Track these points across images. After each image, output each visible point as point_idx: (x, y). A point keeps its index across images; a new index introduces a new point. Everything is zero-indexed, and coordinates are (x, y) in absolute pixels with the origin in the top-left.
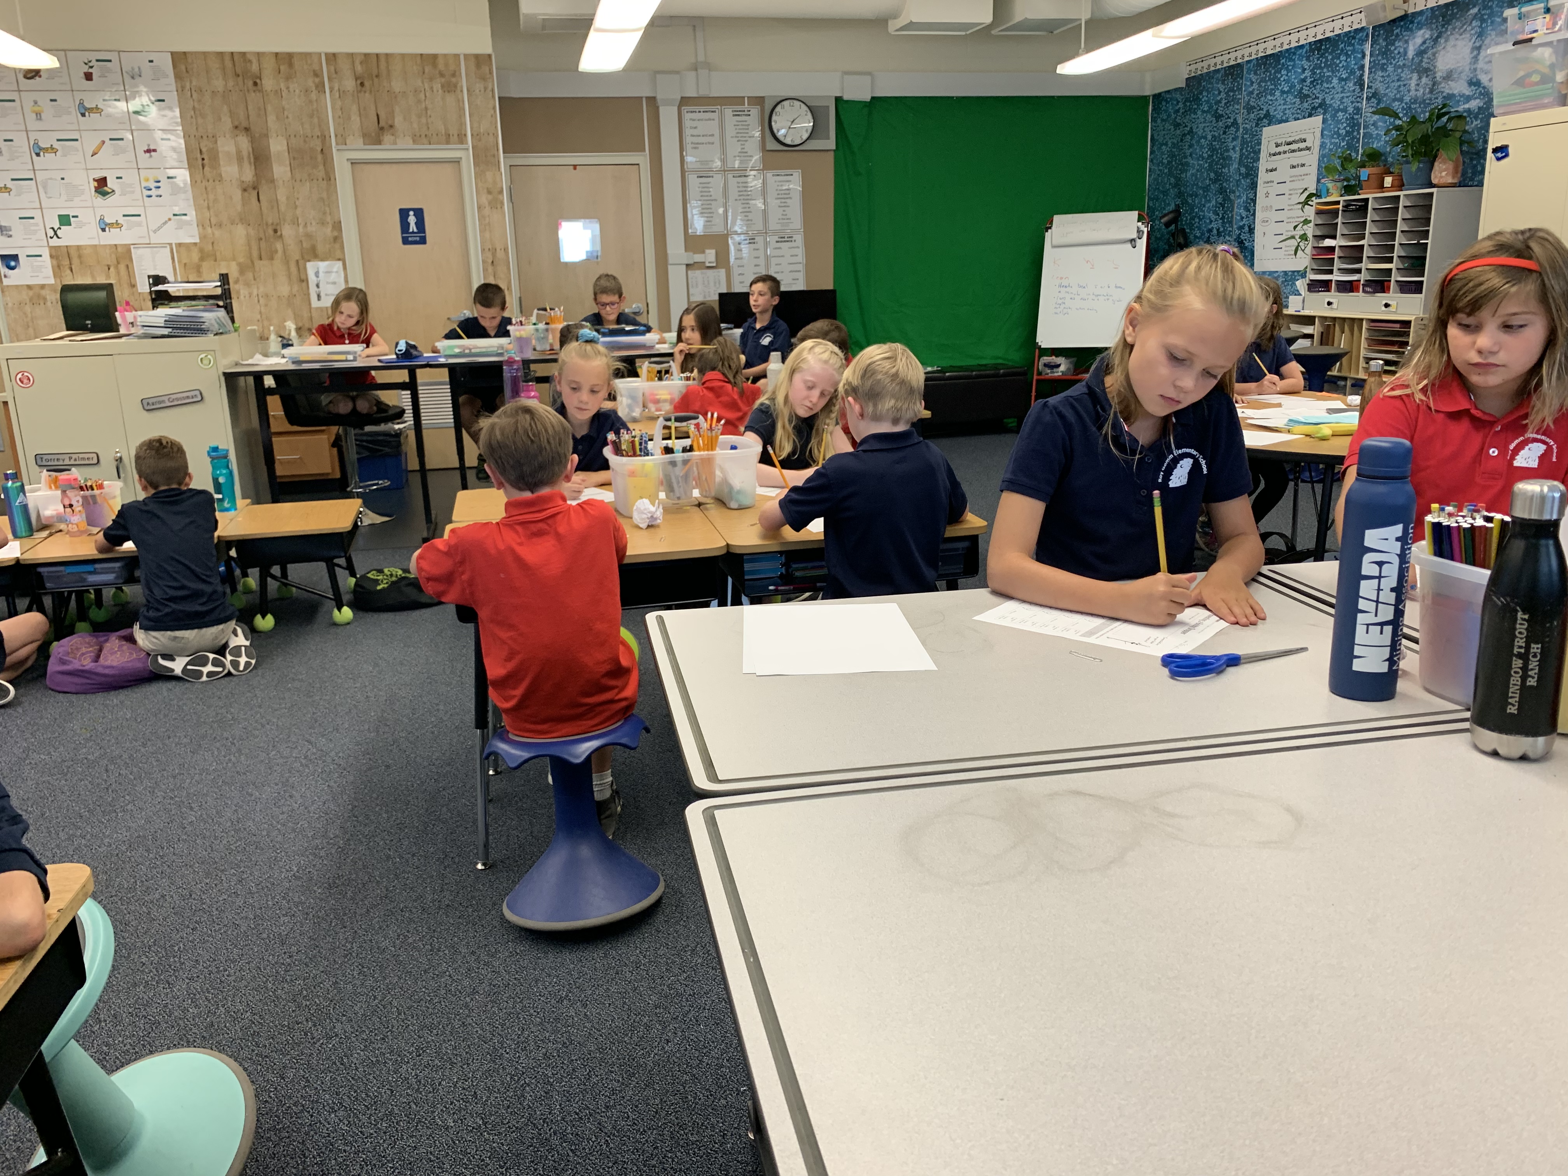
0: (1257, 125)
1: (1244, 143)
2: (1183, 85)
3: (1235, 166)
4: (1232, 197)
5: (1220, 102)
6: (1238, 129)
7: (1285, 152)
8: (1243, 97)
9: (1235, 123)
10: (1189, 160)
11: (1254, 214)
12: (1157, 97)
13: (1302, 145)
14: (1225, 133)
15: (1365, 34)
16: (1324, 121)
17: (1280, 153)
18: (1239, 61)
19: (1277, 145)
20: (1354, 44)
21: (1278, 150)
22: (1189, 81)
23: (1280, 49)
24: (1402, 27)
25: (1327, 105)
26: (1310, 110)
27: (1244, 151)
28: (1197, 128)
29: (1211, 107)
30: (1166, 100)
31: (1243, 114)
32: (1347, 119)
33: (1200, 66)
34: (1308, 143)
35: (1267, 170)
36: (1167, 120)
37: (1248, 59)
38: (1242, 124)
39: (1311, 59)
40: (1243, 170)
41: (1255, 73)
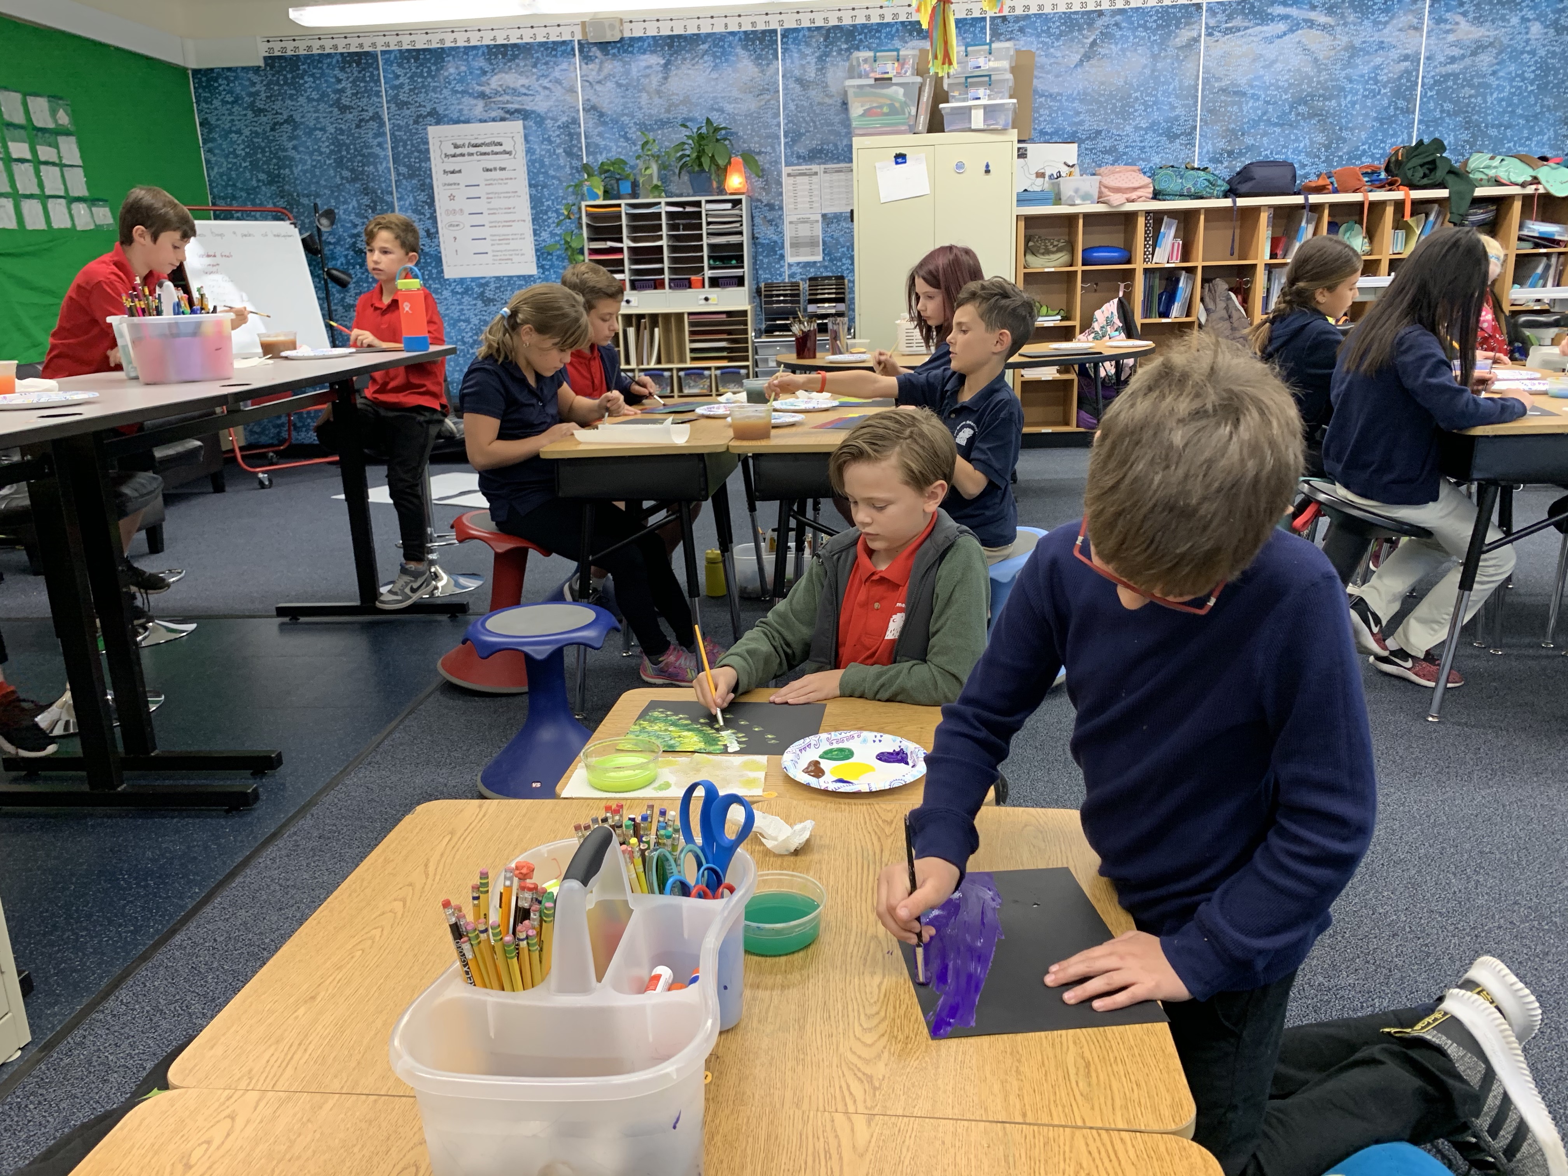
0: (416, 122)
1: (395, 141)
2: (262, 64)
3: (387, 164)
4: (387, 198)
5: (343, 90)
6: (382, 124)
7: (471, 154)
8: (385, 89)
9: (377, 117)
10: (292, 153)
11: (434, 218)
13: (497, 149)
14: (358, 126)
15: (569, 48)
16: (525, 127)
17: (462, 155)
18: (366, 49)
19: (456, 146)
20: (555, 56)
21: (458, 151)
22: (271, 61)
23: (439, 46)
24: (619, 49)
25: (526, 111)
26: (501, 113)
27: (401, 149)
28: (302, 117)
29: (324, 96)
30: (227, 78)
31: (388, 108)
32: (559, 127)
33: (290, 46)
34: (507, 147)
35: (445, 172)
36: (233, 103)
37: (384, 49)
38: (389, 119)
39: (494, 62)
40: (403, 170)
41: (400, 65)
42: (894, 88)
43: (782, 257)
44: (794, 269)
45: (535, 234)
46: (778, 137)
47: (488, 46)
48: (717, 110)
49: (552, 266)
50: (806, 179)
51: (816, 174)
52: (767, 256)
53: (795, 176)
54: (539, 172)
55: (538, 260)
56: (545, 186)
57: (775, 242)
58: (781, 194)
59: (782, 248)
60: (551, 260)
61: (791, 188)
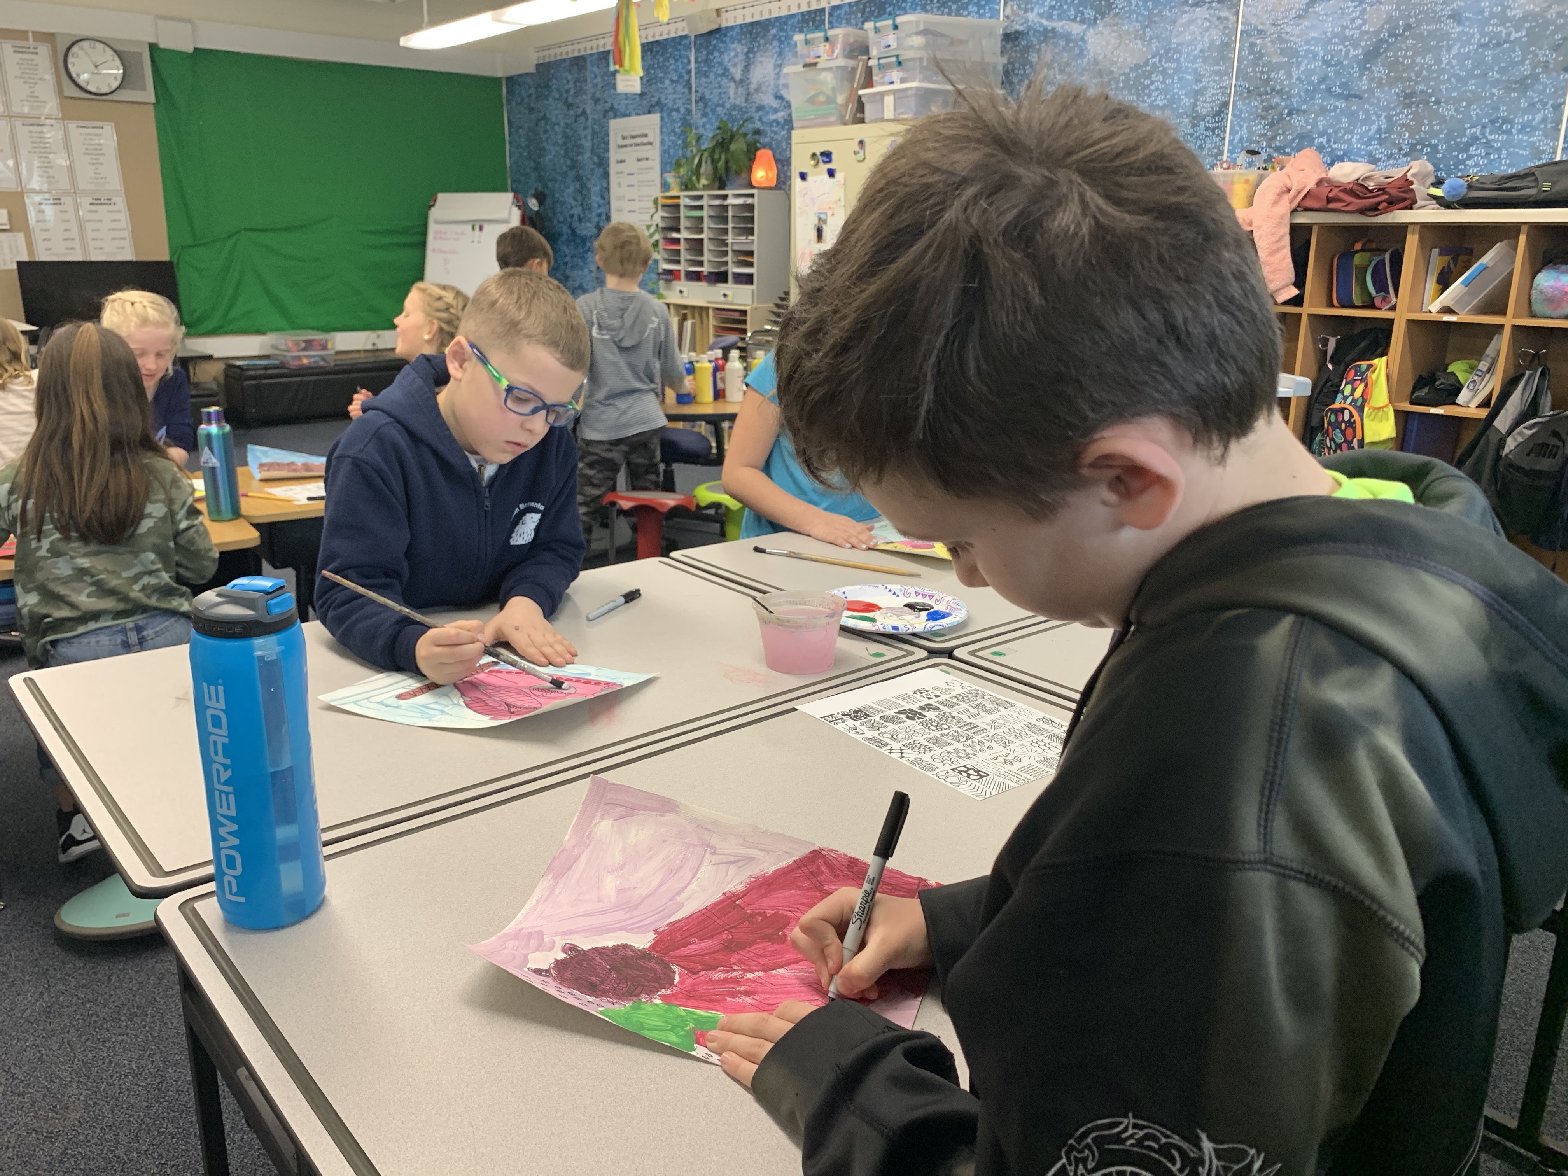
0: (604, 117)
1: (594, 133)
2: (532, 70)
3: (588, 155)
4: (589, 184)
5: (569, 90)
6: (587, 119)
7: (631, 145)
8: (588, 87)
9: (584, 113)
10: (545, 145)
11: (609, 203)
12: (510, 80)
13: (645, 140)
14: (576, 121)
15: (688, 42)
16: (662, 119)
17: (626, 146)
18: (583, 53)
19: (624, 138)
20: (680, 50)
21: (624, 142)
22: (538, 66)
24: (718, 38)
25: (663, 104)
27: (595, 141)
28: (550, 114)
29: (561, 94)
30: (520, 83)
31: (590, 104)
32: (680, 119)
33: (547, 53)
34: (650, 139)
35: (616, 161)
36: (521, 103)
37: (589, 51)
38: (591, 114)
40: (596, 159)
42: (824, 74)
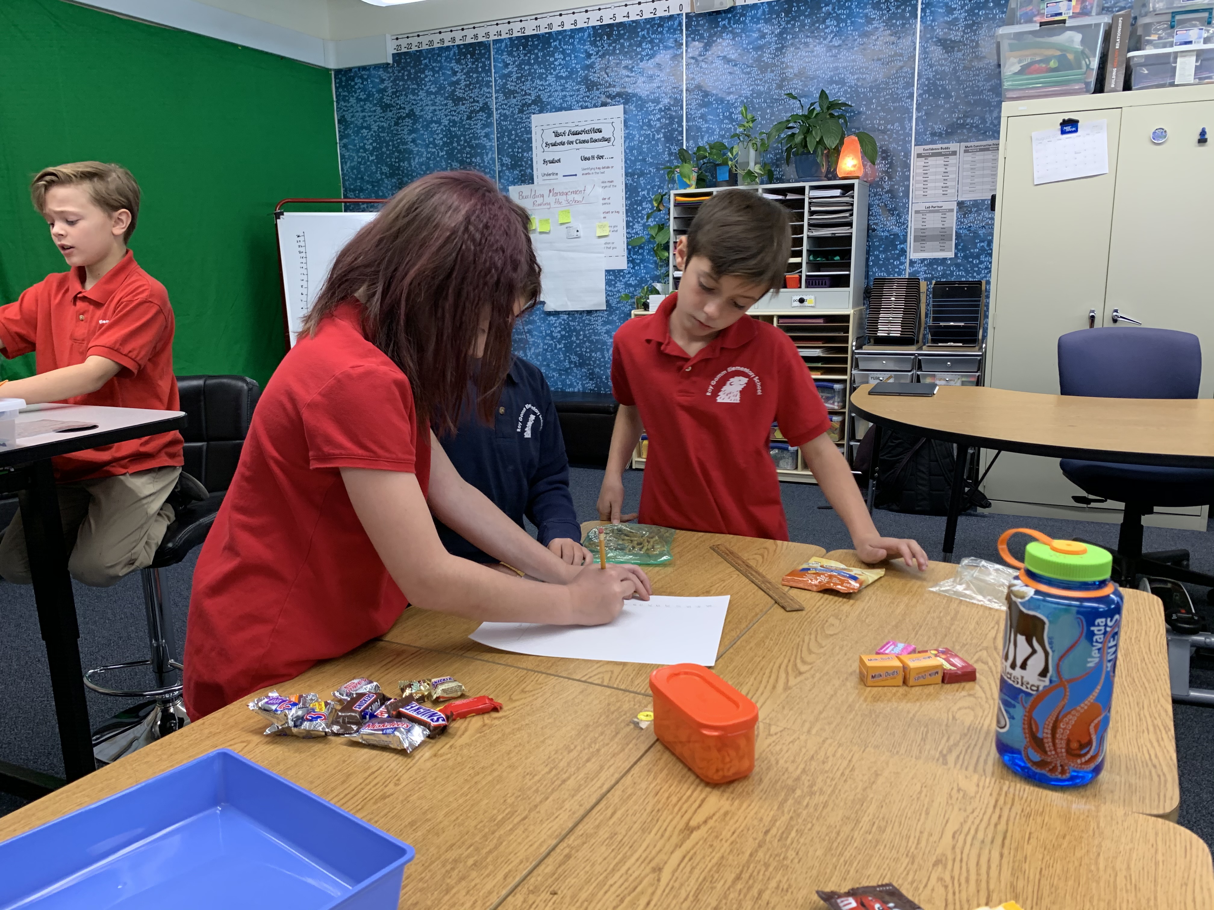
0: (521, 111)
1: (502, 131)
2: (390, 61)
3: (493, 155)
5: (458, 82)
6: (490, 115)
7: (570, 143)
8: (495, 79)
9: (486, 108)
13: (597, 136)
14: (469, 118)
15: (676, 23)
16: (625, 112)
17: (563, 144)
18: (480, 39)
19: (557, 135)
20: (661, 33)
21: (559, 140)
22: (397, 57)
23: (547, 31)
24: (730, 19)
25: (627, 94)
26: (603, 98)
27: (506, 139)
28: (422, 111)
29: (441, 88)
30: (361, 77)
31: (497, 98)
32: (660, 110)
33: (415, 41)
34: (605, 134)
35: (545, 162)
36: (365, 100)
37: (496, 38)
38: (497, 110)
39: (599, 44)
40: (507, 160)
41: (510, 54)
42: (1069, 33)
43: (903, 252)
44: (916, 267)
45: (628, 227)
46: (909, 111)
47: (594, 27)
48: (836, 83)
49: (642, 261)
50: (940, 160)
51: (954, 153)
52: (884, 252)
53: (926, 157)
54: (637, 160)
55: (629, 253)
56: (642, 174)
57: (896, 235)
58: (908, 178)
59: (905, 241)
60: (642, 254)
61: (921, 171)
